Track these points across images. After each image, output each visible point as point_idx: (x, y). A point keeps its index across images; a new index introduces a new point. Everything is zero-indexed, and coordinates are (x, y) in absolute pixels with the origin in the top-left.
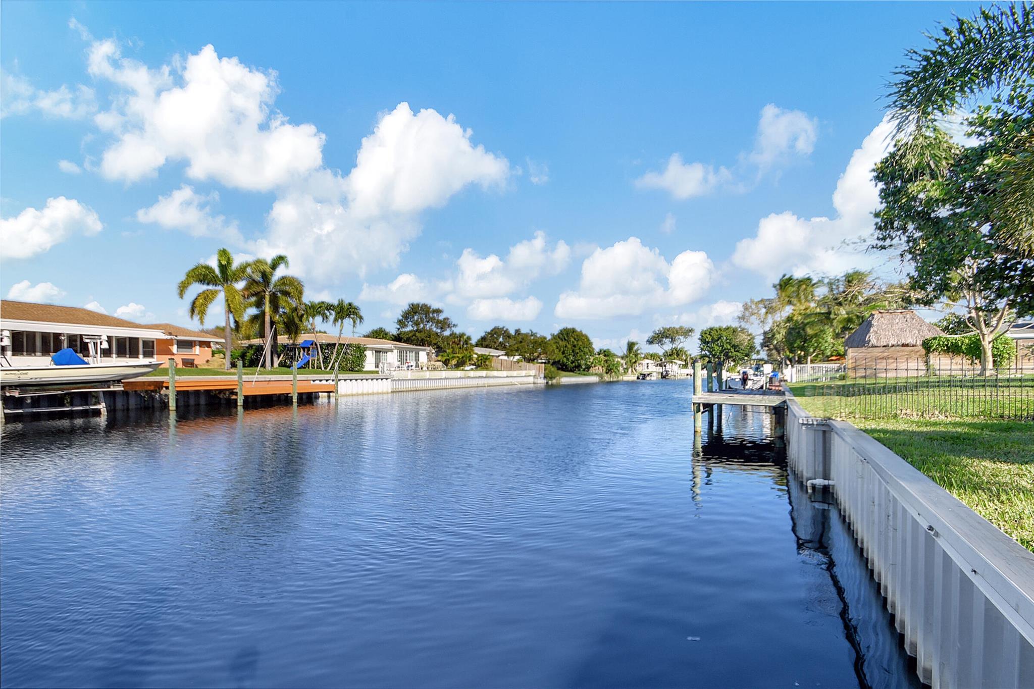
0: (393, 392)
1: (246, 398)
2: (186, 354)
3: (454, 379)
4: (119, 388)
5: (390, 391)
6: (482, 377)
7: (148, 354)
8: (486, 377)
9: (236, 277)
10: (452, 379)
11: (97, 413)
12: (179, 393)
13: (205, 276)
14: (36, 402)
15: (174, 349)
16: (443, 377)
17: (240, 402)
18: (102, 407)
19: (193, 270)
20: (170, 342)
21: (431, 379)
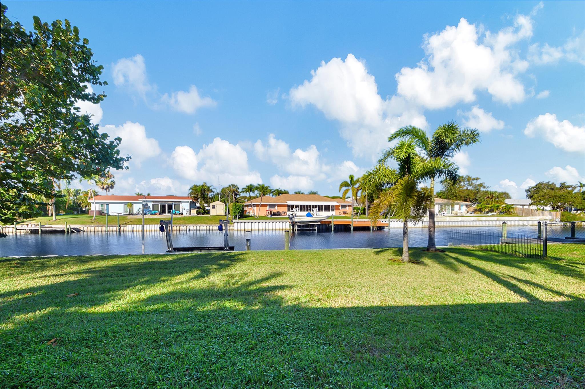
0: (422, 227)
1: (354, 227)
2: (344, 209)
3: (468, 221)
4: (319, 223)
5: (421, 227)
6: (494, 220)
7: (333, 210)
8: (497, 221)
9: (355, 183)
10: (467, 221)
11: (315, 230)
12: (334, 225)
13: (345, 185)
14: (303, 226)
15: (340, 208)
16: (460, 220)
17: (352, 229)
18: (316, 228)
19: (342, 184)
20: (339, 206)
21: (450, 221)
